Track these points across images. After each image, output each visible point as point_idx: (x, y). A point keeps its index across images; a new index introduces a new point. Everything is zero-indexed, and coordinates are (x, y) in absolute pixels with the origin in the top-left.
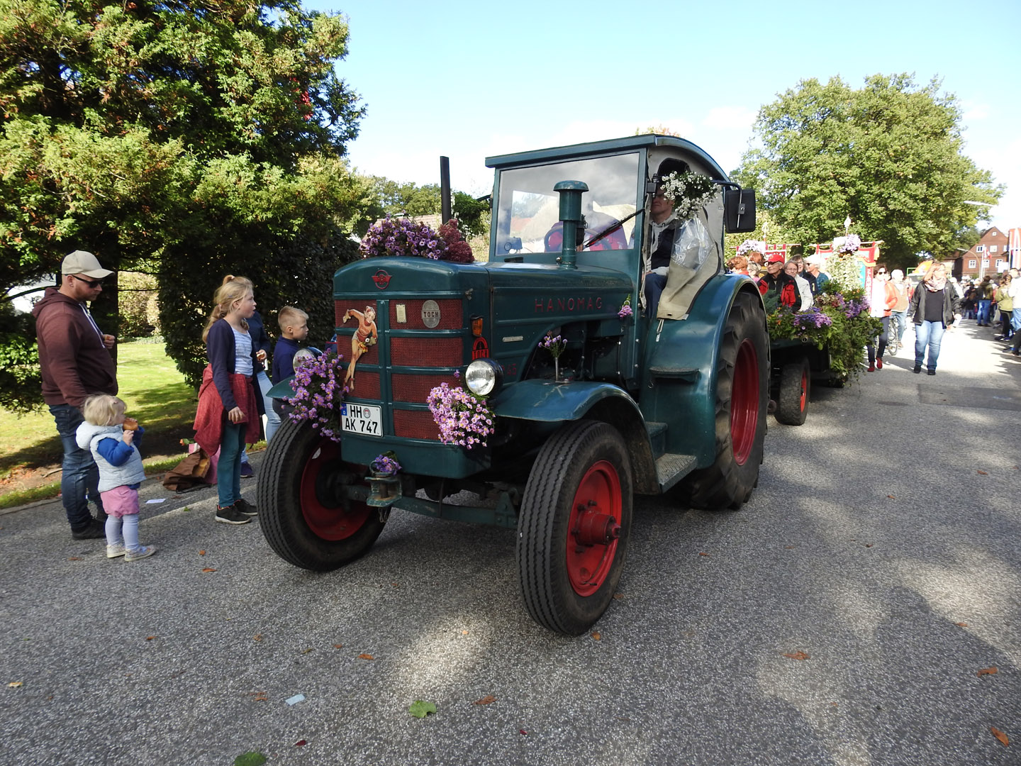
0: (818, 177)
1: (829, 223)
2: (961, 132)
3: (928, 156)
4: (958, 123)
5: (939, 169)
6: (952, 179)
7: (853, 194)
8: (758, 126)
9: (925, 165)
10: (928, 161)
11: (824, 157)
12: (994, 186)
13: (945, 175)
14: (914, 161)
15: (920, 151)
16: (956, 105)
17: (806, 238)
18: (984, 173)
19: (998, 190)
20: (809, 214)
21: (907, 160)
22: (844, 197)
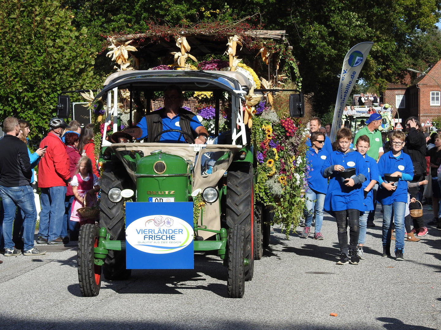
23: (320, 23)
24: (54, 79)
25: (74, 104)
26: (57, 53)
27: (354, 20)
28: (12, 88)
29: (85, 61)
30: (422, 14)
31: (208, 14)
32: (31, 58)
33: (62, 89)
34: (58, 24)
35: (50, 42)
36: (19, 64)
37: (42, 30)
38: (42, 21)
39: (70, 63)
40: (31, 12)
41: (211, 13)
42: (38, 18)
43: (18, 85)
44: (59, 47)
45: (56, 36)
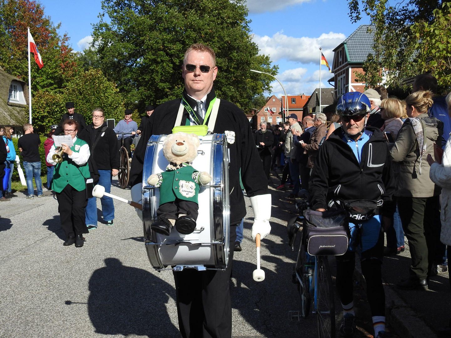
0: (152, 48)
1: (162, 85)
2: (248, 24)
3: (227, 39)
4: (246, 18)
5: (234, 49)
6: (244, 56)
7: (178, 64)
8: (106, 5)
9: (226, 45)
10: (228, 42)
11: (155, 33)
12: (271, 66)
13: (239, 54)
14: (218, 42)
15: (222, 35)
16: (244, 6)
17: (145, 96)
18: (265, 58)
19: (274, 70)
20: (147, 78)
21: (213, 41)
22: (171, 65)
23: (219, 90)
24: (104, 110)
25: (107, 120)
26: (106, 99)
27: (232, 89)
28: (87, 114)
29: (118, 103)
30: (258, 89)
31: (176, 87)
32: (94, 101)
33: (108, 114)
34: (107, 87)
35: (102, 95)
36: (89, 104)
37: (99, 90)
38: (99, 86)
39: (112, 104)
40: (95, 82)
41: (177, 87)
42: (97, 85)
43: (89, 113)
44: (107, 97)
45: (105, 92)
